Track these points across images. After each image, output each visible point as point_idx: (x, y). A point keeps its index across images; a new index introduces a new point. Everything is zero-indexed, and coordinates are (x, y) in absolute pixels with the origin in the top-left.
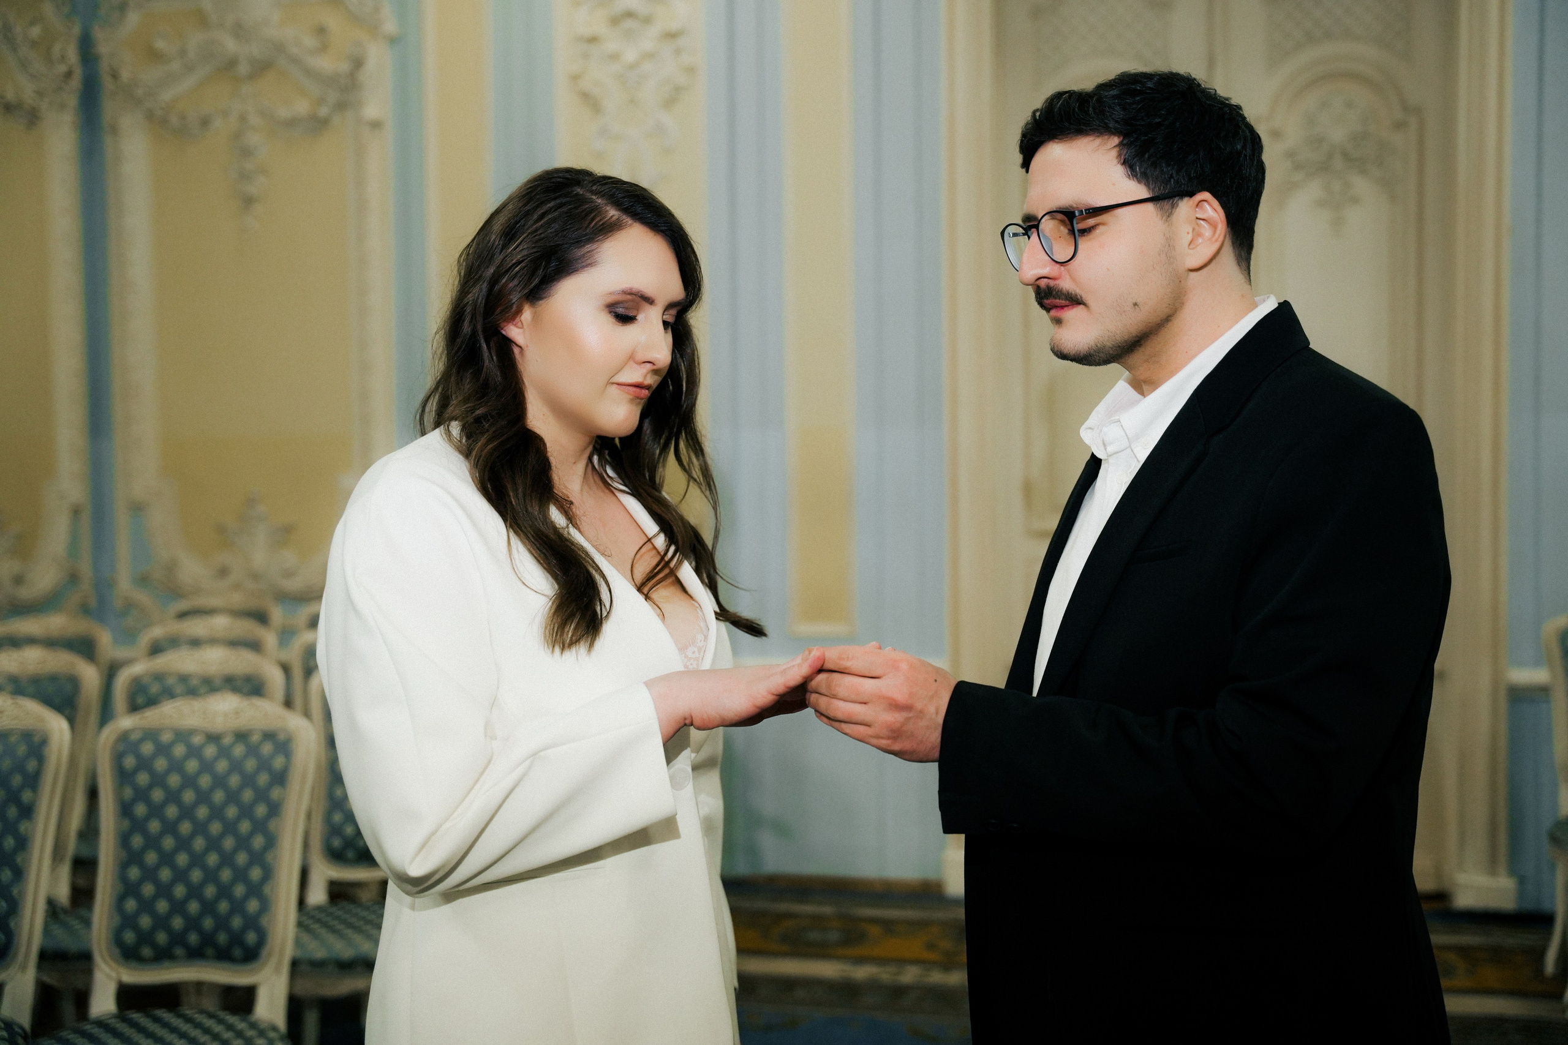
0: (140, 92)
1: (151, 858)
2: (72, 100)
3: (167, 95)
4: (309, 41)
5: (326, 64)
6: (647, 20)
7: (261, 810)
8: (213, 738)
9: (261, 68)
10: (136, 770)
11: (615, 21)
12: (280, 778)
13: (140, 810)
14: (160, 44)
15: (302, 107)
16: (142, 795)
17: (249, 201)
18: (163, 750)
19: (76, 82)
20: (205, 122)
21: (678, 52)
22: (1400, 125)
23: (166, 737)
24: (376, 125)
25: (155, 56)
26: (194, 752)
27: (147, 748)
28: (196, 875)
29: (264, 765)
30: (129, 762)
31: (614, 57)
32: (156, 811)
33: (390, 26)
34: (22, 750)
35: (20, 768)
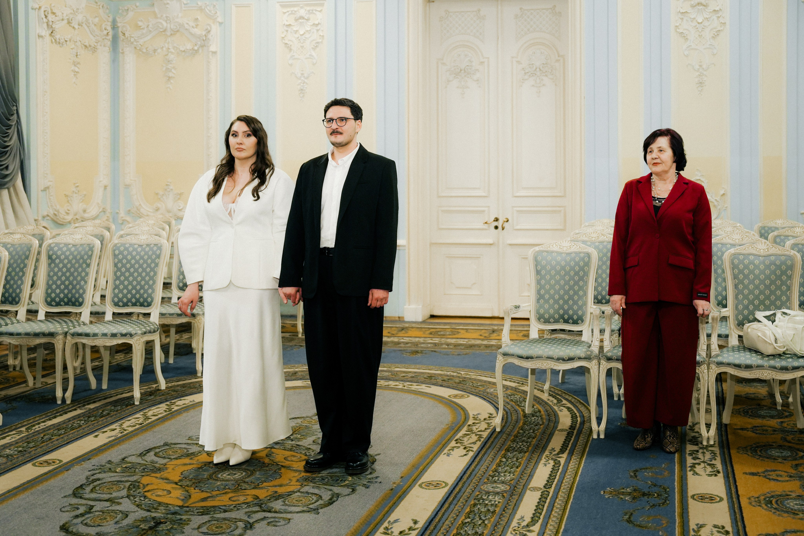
0: (132, 40)
1: (122, 278)
2: (109, 43)
3: (141, 41)
4: (192, 24)
5: (197, 31)
6: (308, 20)
7: (153, 265)
8: (140, 246)
9: (174, 32)
10: (119, 254)
11: (296, 20)
12: (158, 257)
13: (120, 265)
14: (140, 24)
15: (189, 46)
16: (120, 261)
17: (169, 78)
18: (126, 249)
19: (110, 37)
20: (155, 51)
21: (318, 30)
22: (558, 61)
23: (127, 246)
24: (214, 53)
25: (138, 27)
26: (135, 250)
27: (122, 248)
28: (135, 283)
29: (154, 253)
30: (117, 252)
31: (296, 32)
32: (124, 266)
33: (220, 19)
34: (87, 249)
35: (86, 253)
